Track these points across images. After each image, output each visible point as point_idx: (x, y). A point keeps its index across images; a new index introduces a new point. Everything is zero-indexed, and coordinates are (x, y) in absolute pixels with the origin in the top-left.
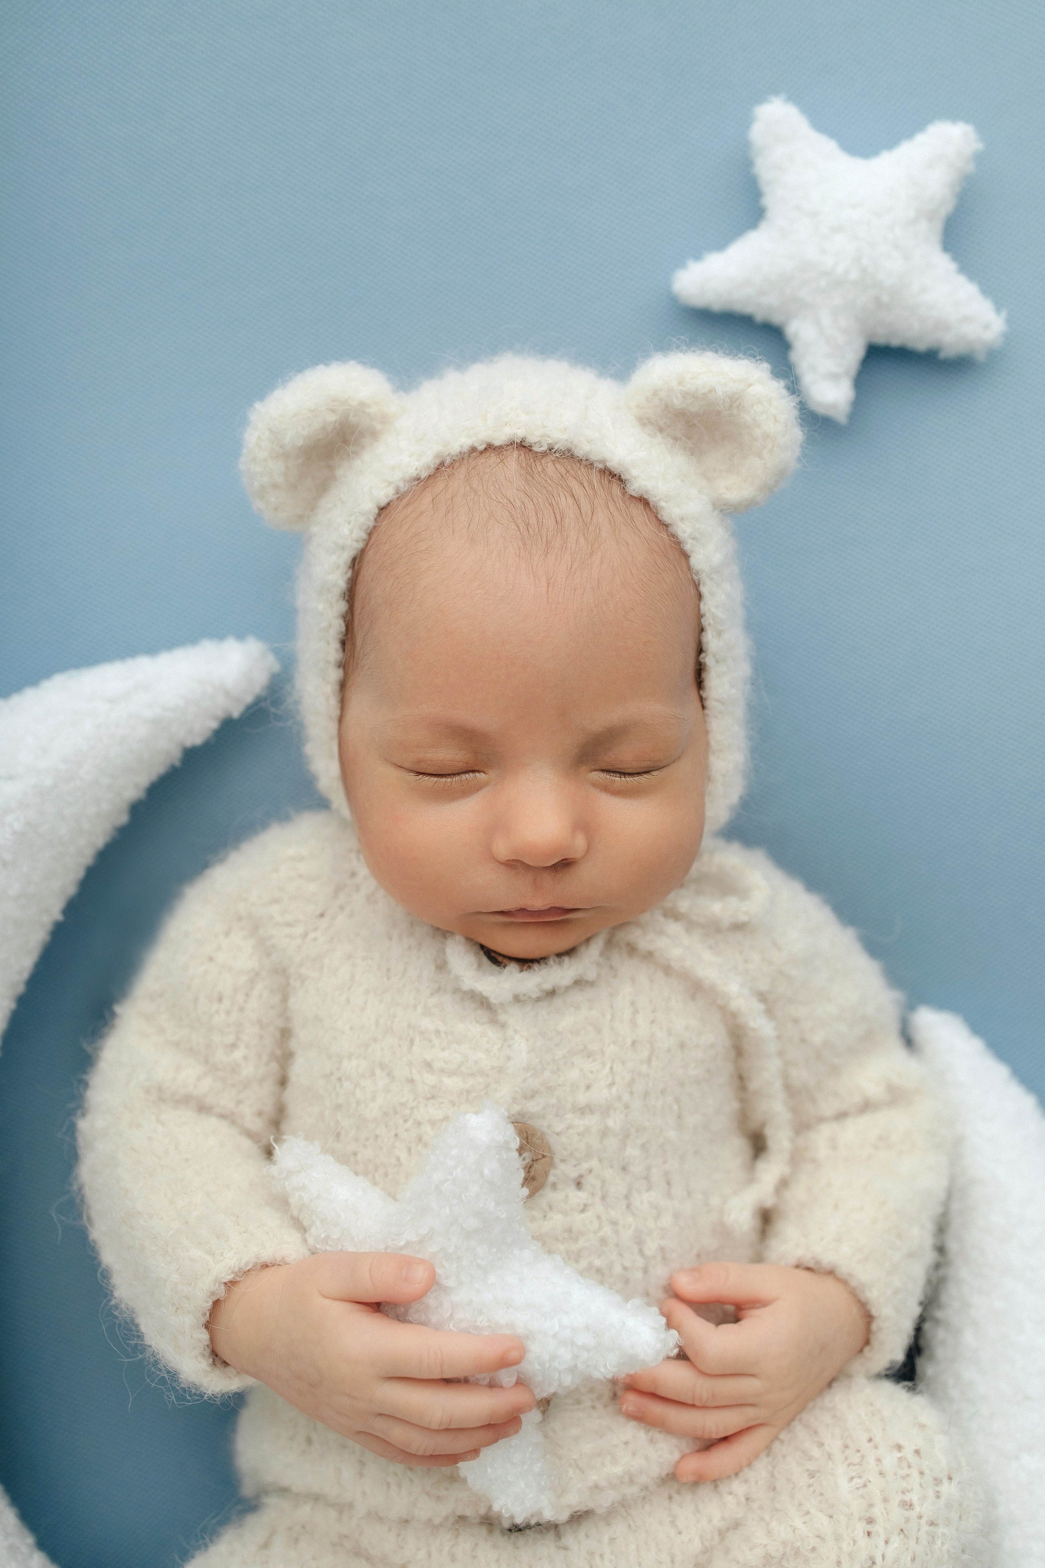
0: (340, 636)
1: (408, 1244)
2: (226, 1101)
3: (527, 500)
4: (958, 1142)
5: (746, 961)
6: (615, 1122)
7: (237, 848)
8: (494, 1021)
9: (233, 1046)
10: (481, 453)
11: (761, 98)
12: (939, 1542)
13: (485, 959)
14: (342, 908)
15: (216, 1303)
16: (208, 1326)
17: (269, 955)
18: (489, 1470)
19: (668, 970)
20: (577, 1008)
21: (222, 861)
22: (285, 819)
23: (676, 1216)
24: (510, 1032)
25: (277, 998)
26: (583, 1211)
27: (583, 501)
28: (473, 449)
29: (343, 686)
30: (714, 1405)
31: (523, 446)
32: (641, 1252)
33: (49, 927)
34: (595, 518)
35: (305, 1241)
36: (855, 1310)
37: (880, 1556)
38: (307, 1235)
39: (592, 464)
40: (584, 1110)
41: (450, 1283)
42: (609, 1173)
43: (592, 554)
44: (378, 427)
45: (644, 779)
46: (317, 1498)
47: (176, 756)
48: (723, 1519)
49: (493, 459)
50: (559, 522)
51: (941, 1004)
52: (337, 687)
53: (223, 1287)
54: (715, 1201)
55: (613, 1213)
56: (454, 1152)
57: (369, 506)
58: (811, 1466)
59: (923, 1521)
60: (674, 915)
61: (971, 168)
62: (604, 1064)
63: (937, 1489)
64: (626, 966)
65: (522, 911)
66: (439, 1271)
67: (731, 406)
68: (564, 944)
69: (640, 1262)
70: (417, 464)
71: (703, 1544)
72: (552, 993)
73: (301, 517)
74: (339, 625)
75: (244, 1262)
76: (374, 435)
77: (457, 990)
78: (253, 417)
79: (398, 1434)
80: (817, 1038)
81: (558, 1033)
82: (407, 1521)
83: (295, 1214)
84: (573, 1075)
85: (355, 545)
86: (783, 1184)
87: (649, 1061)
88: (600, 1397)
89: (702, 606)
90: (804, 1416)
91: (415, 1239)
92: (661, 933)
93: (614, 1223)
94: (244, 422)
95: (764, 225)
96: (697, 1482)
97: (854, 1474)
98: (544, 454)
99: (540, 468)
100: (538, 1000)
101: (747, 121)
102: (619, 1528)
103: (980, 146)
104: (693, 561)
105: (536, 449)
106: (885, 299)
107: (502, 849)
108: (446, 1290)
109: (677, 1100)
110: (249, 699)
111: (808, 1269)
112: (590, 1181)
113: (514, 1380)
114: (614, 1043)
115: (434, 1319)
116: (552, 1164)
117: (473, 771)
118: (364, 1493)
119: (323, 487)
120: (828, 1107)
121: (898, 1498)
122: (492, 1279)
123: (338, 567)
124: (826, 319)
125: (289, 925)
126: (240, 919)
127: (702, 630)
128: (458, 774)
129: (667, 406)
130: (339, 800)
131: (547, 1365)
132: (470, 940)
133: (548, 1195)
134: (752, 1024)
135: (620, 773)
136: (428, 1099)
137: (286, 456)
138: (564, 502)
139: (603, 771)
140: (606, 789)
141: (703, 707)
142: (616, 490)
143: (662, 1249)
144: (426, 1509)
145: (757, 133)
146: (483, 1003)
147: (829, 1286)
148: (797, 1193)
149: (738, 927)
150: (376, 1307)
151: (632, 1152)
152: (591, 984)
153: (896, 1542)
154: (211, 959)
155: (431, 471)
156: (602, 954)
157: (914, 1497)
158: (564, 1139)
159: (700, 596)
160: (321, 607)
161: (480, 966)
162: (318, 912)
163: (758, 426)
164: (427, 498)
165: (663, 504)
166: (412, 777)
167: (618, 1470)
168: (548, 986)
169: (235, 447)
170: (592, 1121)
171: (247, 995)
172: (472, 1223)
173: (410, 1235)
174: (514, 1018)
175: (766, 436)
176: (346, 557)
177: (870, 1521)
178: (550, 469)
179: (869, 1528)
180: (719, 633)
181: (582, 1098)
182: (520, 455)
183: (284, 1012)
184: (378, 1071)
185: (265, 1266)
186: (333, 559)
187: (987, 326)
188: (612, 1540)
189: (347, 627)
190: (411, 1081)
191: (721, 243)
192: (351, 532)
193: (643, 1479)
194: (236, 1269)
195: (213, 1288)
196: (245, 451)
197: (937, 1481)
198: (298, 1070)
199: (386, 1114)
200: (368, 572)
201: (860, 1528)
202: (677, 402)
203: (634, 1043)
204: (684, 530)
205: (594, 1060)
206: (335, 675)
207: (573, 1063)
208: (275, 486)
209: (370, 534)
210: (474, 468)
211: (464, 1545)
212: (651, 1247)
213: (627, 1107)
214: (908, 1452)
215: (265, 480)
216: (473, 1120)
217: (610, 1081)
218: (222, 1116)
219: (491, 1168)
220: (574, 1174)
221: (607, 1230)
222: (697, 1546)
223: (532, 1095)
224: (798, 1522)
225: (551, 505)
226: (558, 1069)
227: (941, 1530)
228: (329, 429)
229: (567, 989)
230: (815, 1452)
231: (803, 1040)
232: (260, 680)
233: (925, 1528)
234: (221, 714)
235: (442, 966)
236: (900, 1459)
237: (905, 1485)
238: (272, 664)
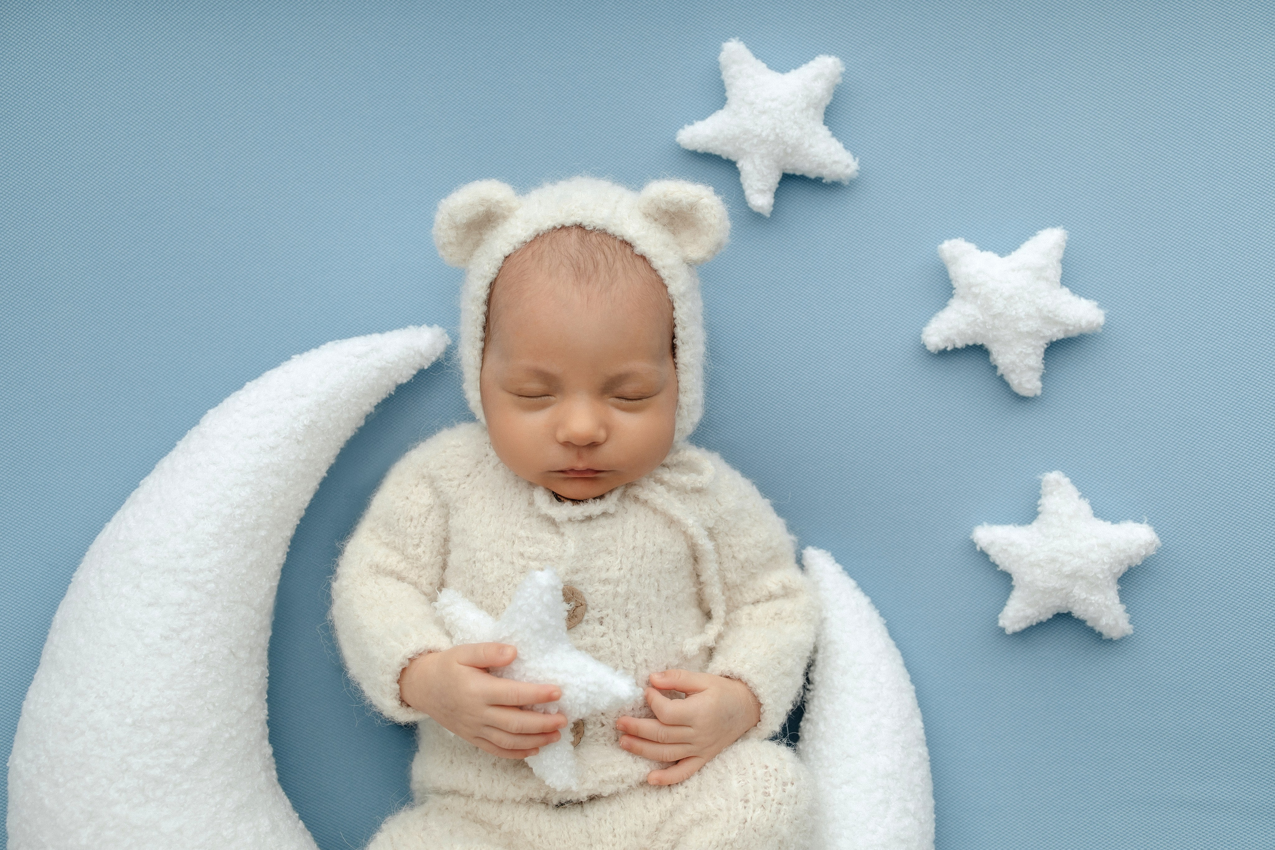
0: (483, 324)
1: (504, 638)
2: (413, 575)
3: (580, 256)
4: (823, 621)
5: (701, 510)
6: (621, 589)
7: (424, 441)
8: (558, 532)
9: (418, 545)
10: (559, 230)
11: (726, 40)
12: (782, 813)
13: (555, 499)
14: (480, 472)
15: (404, 670)
16: (399, 682)
17: (439, 497)
18: (544, 762)
19: (655, 511)
20: (604, 527)
21: (415, 447)
22: (451, 425)
23: (655, 643)
24: (566, 538)
25: (442, 521)
26: (602, 636)
27: (609, 257)
28: (555, 228)
29: (484, 351)
30: (669, 742)
31: (580, 227)
32: (634, 662)
33: (319, 480)
34: (615, 265)
35: (452, 642)
36: (750, 698)
37: (750, 817)
38: (453, 640)
39: (616, 237)
40: (606, 581)
41: (525, 658)
42: (617, 617)
43: (612, 284)
44: (506, 213)
45: (638, 403)
46: (454, 792)
47: (392, 389)
48: (672, 805)
49: (564, 233)
50: (596, 266)
51: (819, 545)
52: (481, 352)
53: (408, 660)
54: (678, 639)
55: (619, 639)
56: (529, 590)
57: (499, 256)
58: (719, 777)
59: (775, 802)
60: (662, 483)
61: (839, 80)
62: (617, 559)
63: (784, 788)
64: (632, 508)
65: (572, 470)
66: (519, 652)
67: (691, 209)
68: (598, 492)
69: (633, 666)
70: (525, 234)
71: (660, 818)
72: (589, 518)
73: (464, 260)
74: (482, 318)
75: (419, 648)
76: (505, 218)
77: (539, 516)
78: (440, 207)
79: (496, 736)
80: (742, 556)
81: (592, 540)
82: (502, 801)
83: (447, 628)
84: (599, 563)
85: (492, 276)
86: (720, 636)
87: (642, 557)
88: (610, 738)
89: (674, 313)
90: (721, 756)
91: (507, 635)
92: (652, 490)
93: (619, 644)
94: (435, 209)
95: (726, 107)
96: (660, 786)
97: (741, 780)
98: (591, 231)
99: (588, 239)
100: (582, 521)
101: (718, 50)
102: (615, 806)
103: (843, 69)
104: (669, 290)
105: (587, 228)
106: (789, 150)
107: (561, 436)
108: (522, 661)
109: (658, 581)
110: (434, 359)
111: (727, 677)
112: (606, 621)
113: (556, 710)
114: (623, 547)
115: (516, 677)
116: (586, 610)
117: (548, 395)
118: (480, 786)
119: (477, 245)
120: (749, 596)
121: (763, 790)
122: (546, 657)
123: (483, 287)
124: (758, 161)
125: (450, 480)
126: (424, 477)
127: (675, 326)
128: (540, 396)
129: (658, 209)
130: (480, 414)
131: (573, 701)
132: (547, 489)
133: (583, 627)
134: (700, 542)
135: (625, 399)
136: (521, 573)
137: (457, 227)
138: (599, 257)
139: (617, 397)
140: (618, 407)
141: (676, 368)
142: (628, 251)
143: (646, 661)
144: (513, 792)
145: (723, 57)
146: (552, 522)
147: (738, 685)
148: (728, 641)
149: (698, 491)
150: (487, 670)
151: (631, 606)
152: (612, 515)
153: (759, 811)
154: (407, 498)
155: (532, 238)
156: (619, 500)
157: (771, 790)
158: (593, 596)
159: (673, 308)
160: (473, 308)
161: (551, 501)
162: (467, 474)
163: (706, 220)
164: (529, 253)
165: (653, 259)
166: (516, 398)
167: (616, 773)
168: (587, 514)
169: (430, 222)
170: (609, 588)
171: (426, 518)
172: (537, 626)
173: (505, 634)
174: (568, 530)
175: (711, 225)
176: (487, 282)
177: (747, 801)
178: (594, 239)
179: (746, 805)
180: (684, 328)
181: (604, 575)
182: (578, 231)
183: (446, 528)
184: (495, 558)
185: (430, 652)
186: (480, 283)
187: (848, 166)
188: (611, 813)
189: (486, 319)
190: (513, 563)
191: (703, 117)
192: (490, 269)
193: (629, 781)
194: (415, 652)
195: (402, 661)
196: (435, 225)
197: (785, 784)
198: (454, 559)
199: (499, 581)
200: (497, 290)
201: (741, 805)
202: (663, 206)
203: (634, 548)
204: (664, 273)
205: (612, 556)
206: (480, 345)
207: (600, 557)
208: (451, 243)
209: (500, 271)
210: (554, 237)
211: (532, 813)
212: (639, 659)
213: (628, 581)
214: (771, 769)
215: (446, 240)
216: (539, 574)
217: (619, 567)
218: (409, 583)
219: (547, 598)
220: (598, 615)
221: (615, 647)
222: (658, 818)
223: (577, 571)
224: (710, 803)
225: (592, 258)
226: (591, 559)
227: (784, 807)
228: (480, 214)
229: (598, 516)
230: (723, 771)
231: (734, 557)
232: (440, 348)
233: (775, 805)
234: (418, 367)
235: (531, 503)
236: (766, 772)
237: (767, 784)
238: (447, 340)
